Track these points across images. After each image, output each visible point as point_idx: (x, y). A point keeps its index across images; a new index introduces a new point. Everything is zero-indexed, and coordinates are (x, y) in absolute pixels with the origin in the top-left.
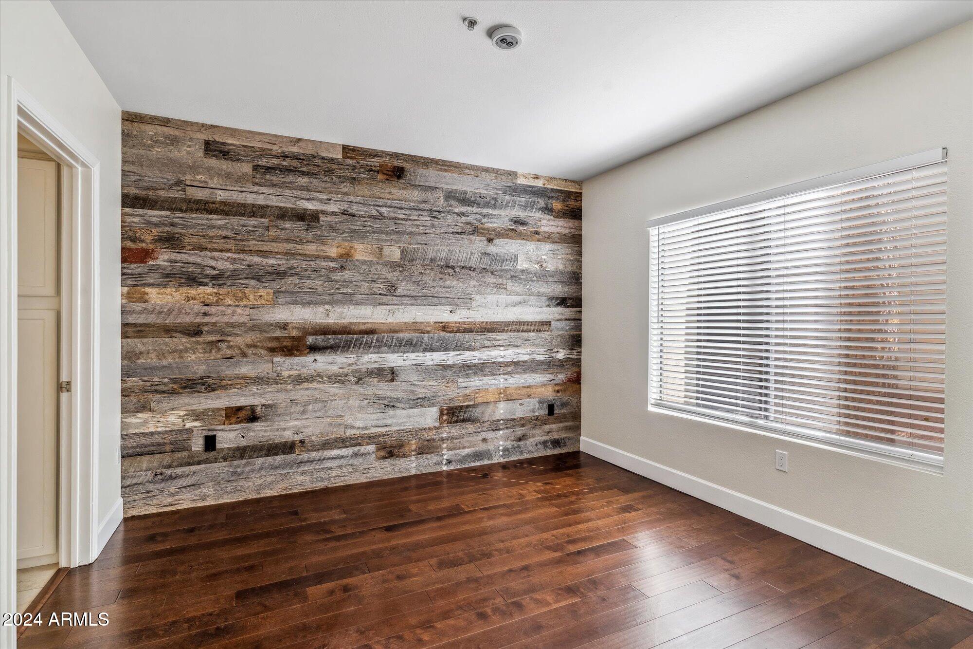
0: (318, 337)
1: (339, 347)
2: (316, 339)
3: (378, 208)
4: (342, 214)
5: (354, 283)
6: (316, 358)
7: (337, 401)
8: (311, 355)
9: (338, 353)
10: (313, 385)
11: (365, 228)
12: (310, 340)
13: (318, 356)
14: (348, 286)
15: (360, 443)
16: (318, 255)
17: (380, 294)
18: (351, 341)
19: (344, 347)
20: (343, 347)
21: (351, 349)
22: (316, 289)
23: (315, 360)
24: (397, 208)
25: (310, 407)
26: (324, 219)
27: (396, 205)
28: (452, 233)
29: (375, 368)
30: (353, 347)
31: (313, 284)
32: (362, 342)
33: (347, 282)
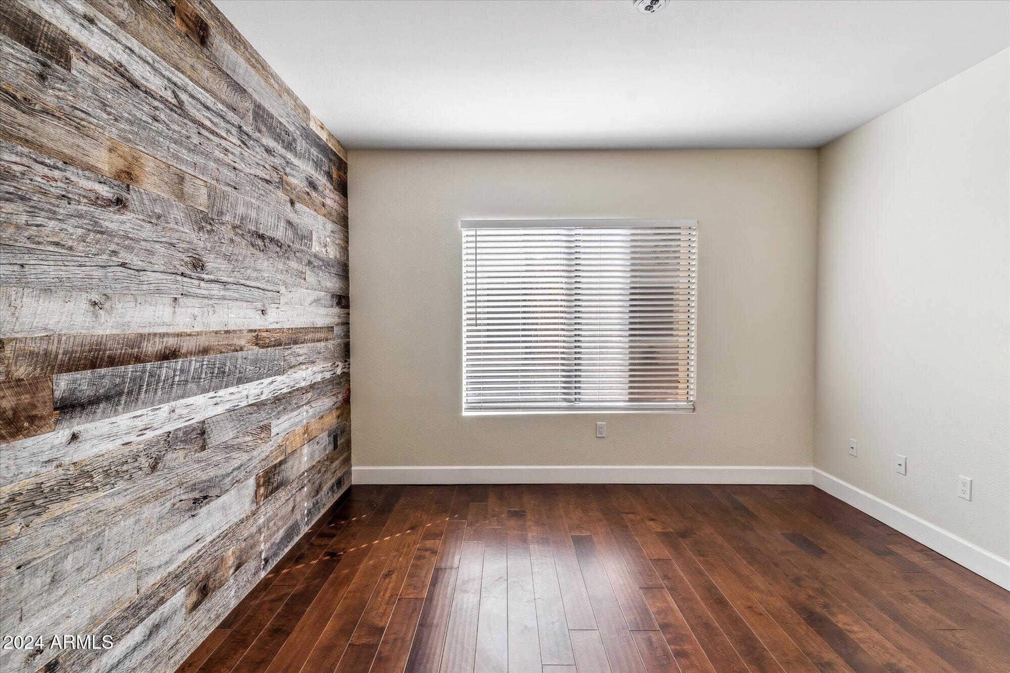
0: (78, 375)
1: (120, 394)
2: (74, 381)
3: (176, 90)
4: (116, 69)
5: (143, 243)
6: (76, 429)
7: (122, 523)
8: (65, 424)
9: (120, 408)
10: (74, 503)
11: (156, 124)
12: (63, 384)
13: (80, 425)
14: (133, 248)
15: (163, 597)
16: (72, 158)
17: (182, 274)
18: (141, 378)
19: (130, 393)
20: (128, 393)
21: (142, 395)
22: (71, 248)
23: (74, 437)
24: (201, 103)
25: (68, 564)
26: (81, 65)
27: (199, 96)
28: (261, 179)
29: (179, 429)
30: (146, 392)
31: (62, 235)
32: (159, 376)
33: (131, 239)
